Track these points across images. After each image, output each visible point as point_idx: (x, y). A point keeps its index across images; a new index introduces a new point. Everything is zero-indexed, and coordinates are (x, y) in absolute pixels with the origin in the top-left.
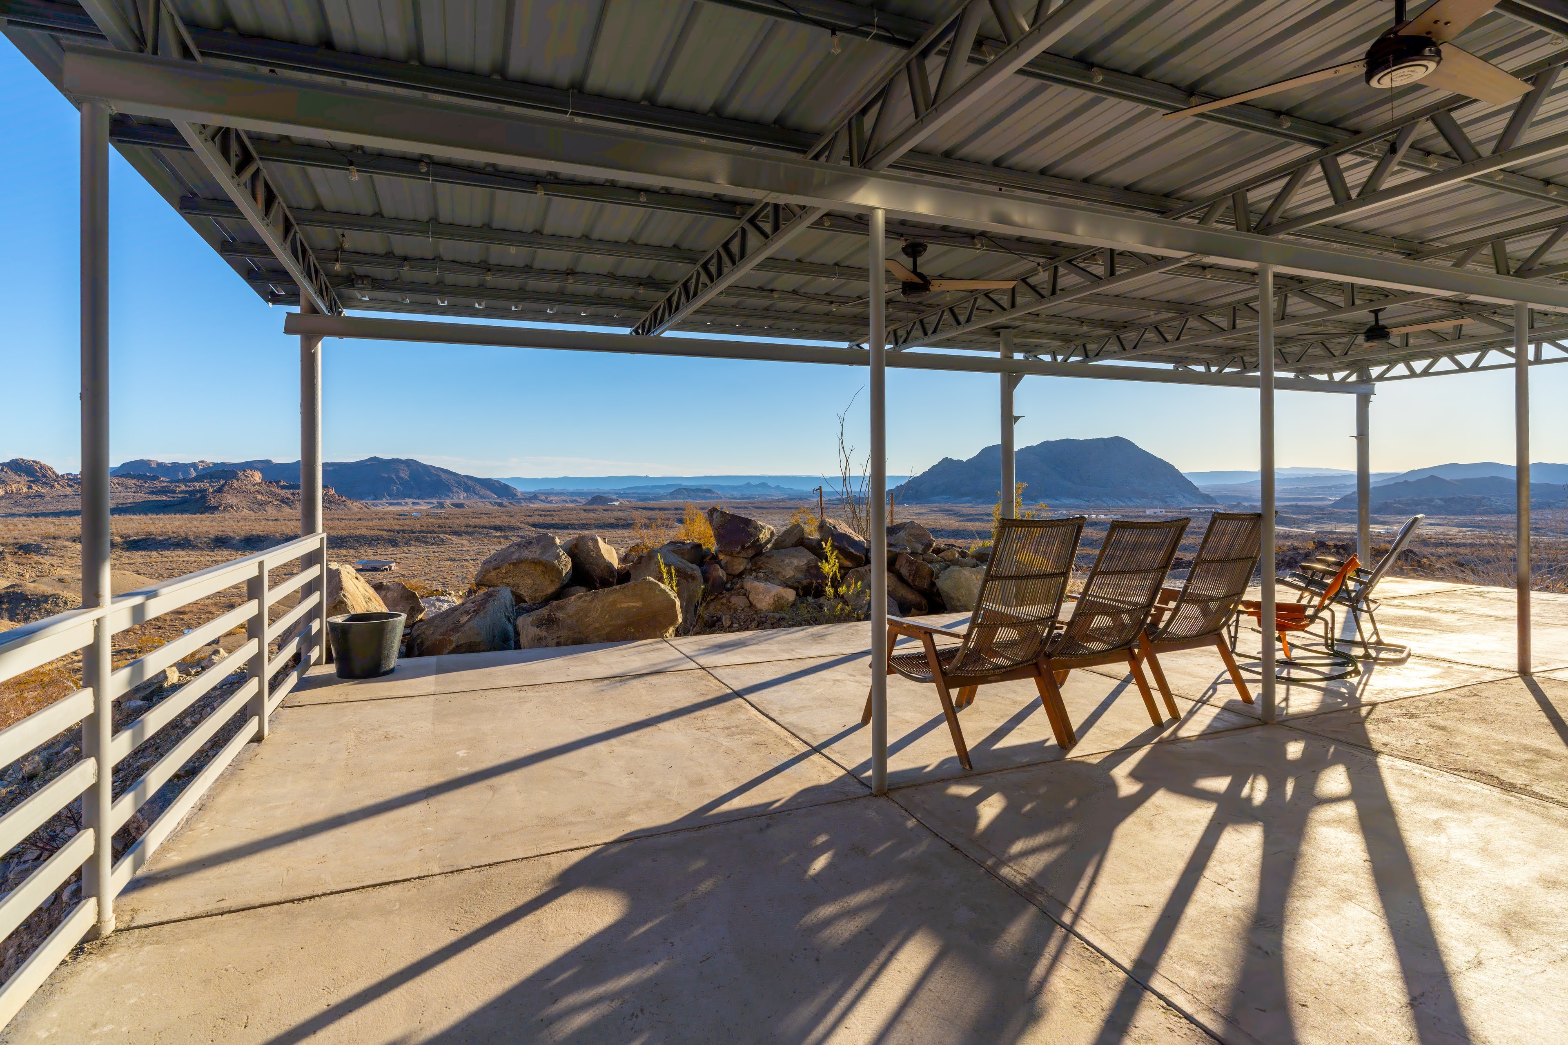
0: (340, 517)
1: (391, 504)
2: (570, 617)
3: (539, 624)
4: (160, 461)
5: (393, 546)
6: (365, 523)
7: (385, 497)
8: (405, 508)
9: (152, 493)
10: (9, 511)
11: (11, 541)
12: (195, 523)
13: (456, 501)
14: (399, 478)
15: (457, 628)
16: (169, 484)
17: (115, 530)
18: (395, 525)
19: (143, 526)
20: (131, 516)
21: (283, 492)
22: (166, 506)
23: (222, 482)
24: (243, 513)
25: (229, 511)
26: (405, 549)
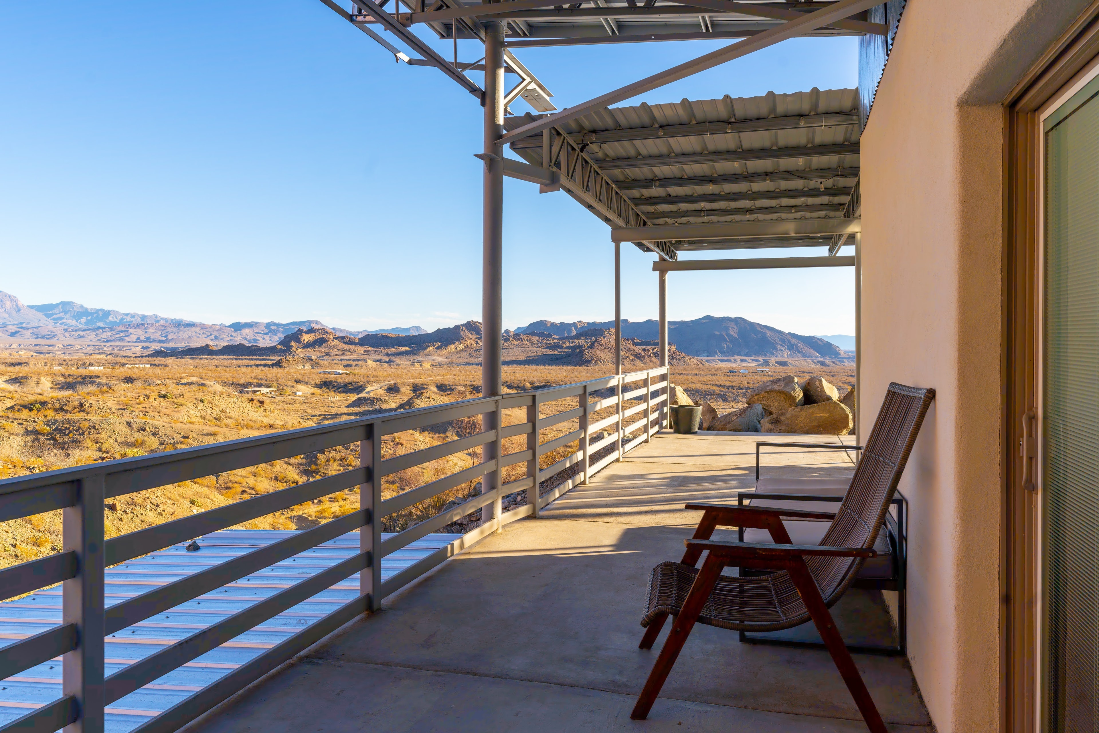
0: (680, 372)
1: (722, 361)
2: (788, 419)
3: (771, 423)
4: (552, 321)
5: (724, 401)
6: (700, 378)
7: (717, 354)
8: (734, 365)
9: (548, 348)
10: (466, 361)
11: (469, 383)
12: (576, 373)
13: (780, 359)
14: (729, 335)
15: (730, 422)
16: (559, 341)
17: (526, 378)
18: (725, 381)
19: (543, 375)
20: (535, 367)
21: (636, 348)
22: (557, 359)
23: (594, 339)
24: (608, 366)
25: (598, 364)
26: (733, 404)
